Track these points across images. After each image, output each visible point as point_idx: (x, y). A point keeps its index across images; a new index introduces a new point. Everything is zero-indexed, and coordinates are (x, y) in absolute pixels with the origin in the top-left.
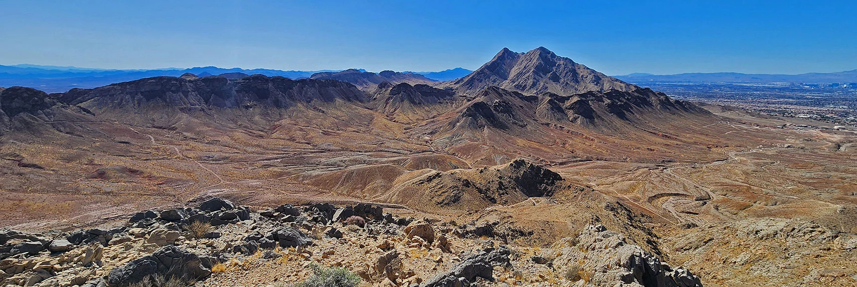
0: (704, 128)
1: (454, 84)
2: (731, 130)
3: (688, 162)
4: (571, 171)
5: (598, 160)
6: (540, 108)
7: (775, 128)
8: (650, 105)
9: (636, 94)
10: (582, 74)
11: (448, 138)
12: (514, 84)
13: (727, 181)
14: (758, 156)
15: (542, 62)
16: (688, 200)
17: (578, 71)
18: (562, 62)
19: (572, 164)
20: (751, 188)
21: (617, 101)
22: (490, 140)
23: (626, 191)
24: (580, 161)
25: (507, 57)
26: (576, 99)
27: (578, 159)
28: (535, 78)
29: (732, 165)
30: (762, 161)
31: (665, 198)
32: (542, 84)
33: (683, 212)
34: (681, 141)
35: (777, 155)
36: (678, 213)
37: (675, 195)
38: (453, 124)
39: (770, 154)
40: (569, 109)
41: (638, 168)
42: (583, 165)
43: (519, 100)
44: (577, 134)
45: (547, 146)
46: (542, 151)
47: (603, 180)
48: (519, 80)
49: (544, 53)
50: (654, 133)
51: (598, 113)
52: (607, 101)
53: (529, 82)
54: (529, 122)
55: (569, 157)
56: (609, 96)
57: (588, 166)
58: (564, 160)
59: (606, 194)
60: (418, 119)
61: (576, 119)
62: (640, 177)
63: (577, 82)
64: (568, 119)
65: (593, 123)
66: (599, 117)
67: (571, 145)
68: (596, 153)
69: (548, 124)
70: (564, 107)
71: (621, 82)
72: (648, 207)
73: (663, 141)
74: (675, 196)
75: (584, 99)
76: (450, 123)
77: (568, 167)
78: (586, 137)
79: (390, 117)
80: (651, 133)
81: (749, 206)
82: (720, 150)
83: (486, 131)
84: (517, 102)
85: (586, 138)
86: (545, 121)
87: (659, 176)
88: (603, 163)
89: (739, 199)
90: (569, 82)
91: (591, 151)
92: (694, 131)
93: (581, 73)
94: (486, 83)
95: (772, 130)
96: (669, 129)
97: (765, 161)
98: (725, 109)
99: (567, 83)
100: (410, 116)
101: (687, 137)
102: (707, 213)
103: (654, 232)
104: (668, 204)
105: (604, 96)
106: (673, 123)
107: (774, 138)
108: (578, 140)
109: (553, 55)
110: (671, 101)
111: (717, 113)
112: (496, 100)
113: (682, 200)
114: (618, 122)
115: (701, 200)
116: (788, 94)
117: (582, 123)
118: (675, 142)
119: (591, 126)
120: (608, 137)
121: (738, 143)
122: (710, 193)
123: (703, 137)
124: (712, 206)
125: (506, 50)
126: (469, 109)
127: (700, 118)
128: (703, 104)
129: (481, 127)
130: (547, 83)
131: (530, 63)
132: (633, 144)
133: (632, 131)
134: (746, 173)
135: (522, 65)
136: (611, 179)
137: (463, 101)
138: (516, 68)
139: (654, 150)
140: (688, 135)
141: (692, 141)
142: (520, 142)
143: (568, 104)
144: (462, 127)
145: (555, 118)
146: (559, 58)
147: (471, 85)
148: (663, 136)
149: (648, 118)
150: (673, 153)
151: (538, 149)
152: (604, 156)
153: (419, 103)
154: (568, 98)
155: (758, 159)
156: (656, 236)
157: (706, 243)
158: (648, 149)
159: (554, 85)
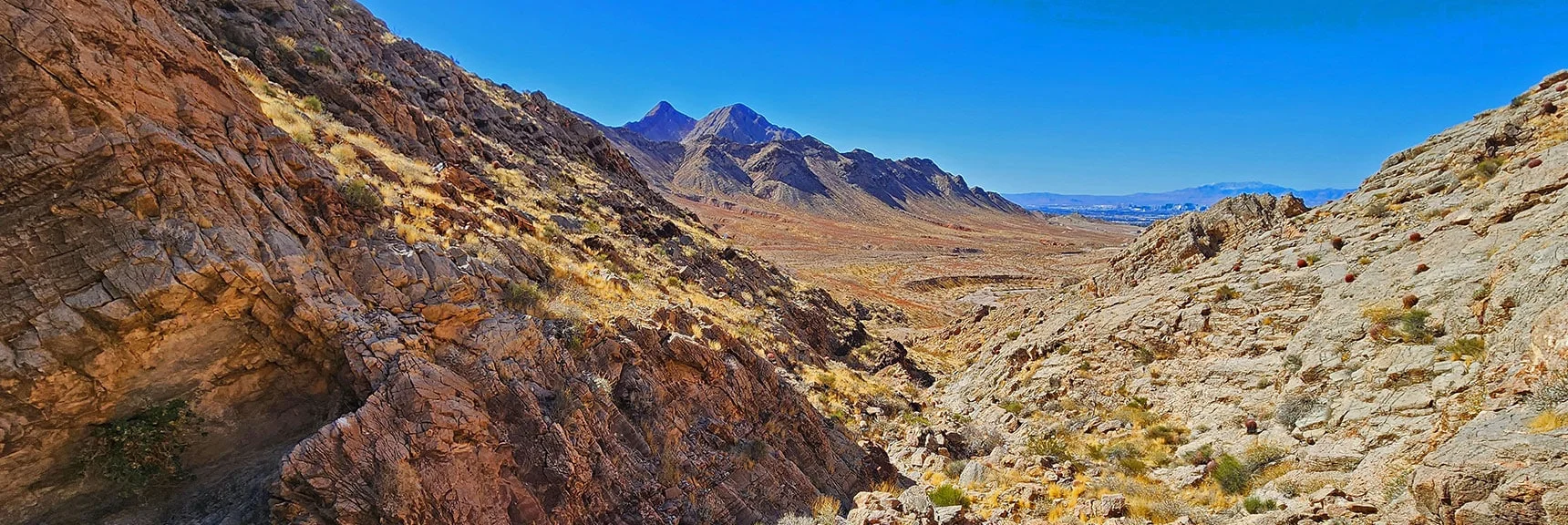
6: (685, 169)
8: (933, 188)
9: (906, 166)
15: (734, 125)
18: (777, 133)
25: (664, 117)
26: (772, 148)
40: (757, 170)
44: (764, 216)
49: (743, 113)
50: (938, 224)
52: (845, 160)
64: (752, 191)
65: (809, 198)
66: (825, 188)
70: (744, 169)
75: (792, 152)
80: (934, 223)
106: (973, 216)
108: (759, 221)
110: (969, 187)
114: (864, 200)
118: (980, 234)
133: (894, 217)
143: (755, 160)
146: (776, 128)
148: (956, 228)
149: (926, 207)
158: (924, 237)
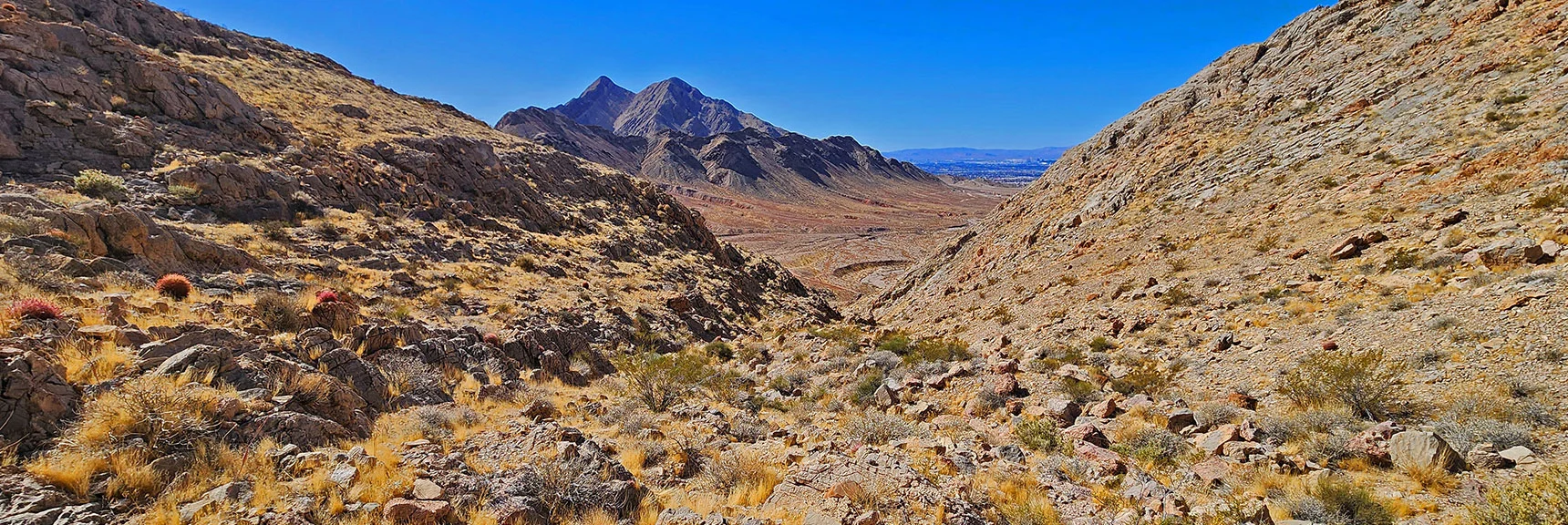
0: (930, 195)
3: (909, 230)
5: (751, 233)
8: (855, 164)
9: (830, 144)
15: (674, 102)
17: (742, 122)
18: (712, 106)
21: (799, 151)
25: (606, 93)
26: (723, 141)
31: (868, 270)
34: (899, 209)
37: (887, 263)
40: (709, 159)
41: (827, 238)
44: (720, 201)
49: (679, 86)
50: (859, 200)
51: (764, 165)
52: (781, 148)
56: (785, 141)
61: (720, 177)
62: (827, 248)
64: (707, 178)
65: (753, 182)
66: (766, 173)
68: (750, 225)
70: (698, 158)
72: (832, 281)
73: (872, 208)
74: (887, 265)
75: (737, 142)
78: (738, 205)
80: (854, 199)
82: (955, 217)
87: (860, 246)
91: (740, 222)
92: (919, 199)
93: (747, 124)
96: (882, 196)
98: (958, 179)
104: (873, 278)
105: (775, 142)
106: (888, 189)
108: (720, 208)
109: (698, 94)
110: (885, 159)
113: (899, 270)
114: (799, 182)
117: (734, 184)
118: (892, 210)
119: (750, 189)
120: (778, 204)
123: (932, 205)
125: (605, 81)
131: (651, 103)
132: (822, 212)
133: (821, 196)
135: (637, 108)
138: (627, 113)
139: (855, 218)
140: (910, 204)
141: (917, 209)
143: (706, 149)
145: (679, 176)
146: (710, 100)
148: (872, 203)
149: (849, 182)
150: (886, 222)
152: (765, 228)
154: (707, 140)
158: (847, 217)
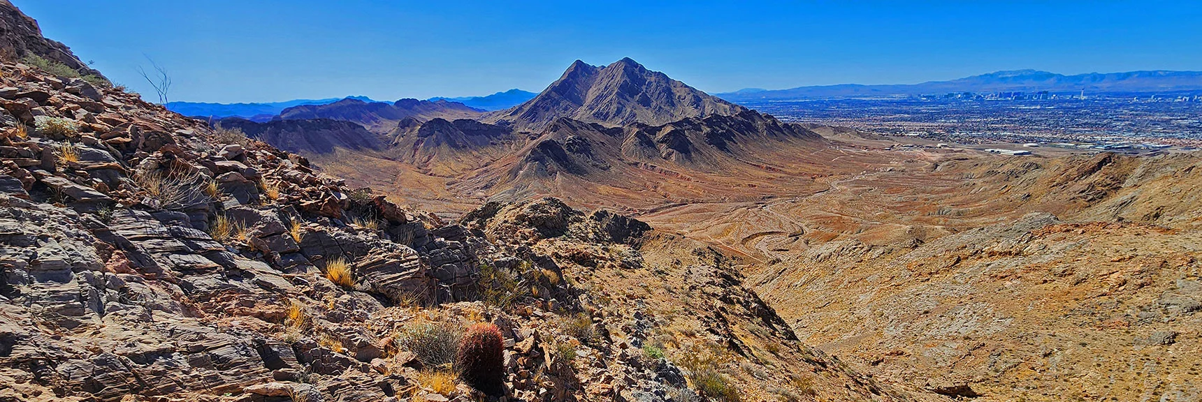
0: (811, 156)
1: (511, 115)
2: (838, 156)
3: (789, 196)
4: (662, 219)
5: (693, 203)
6: (626, 144)
7: (882, 150)
8: (755, 130)
9: (740, 118)
10: (678, 94)
11: (509, 192)
12: (593, 112)
13: (822, 213)
14: (858, 183)
15: (628, 80)
16: (782, 237)
17: (674, 90)
18: (653, 79)
19: (664, 211)
20: (841, 218)
21: (718, 129)
22: (564, 189)
23: (722, 235)
24: (674, 206)
25: (581, 71)
26: (669, 129)
27: (672, 204)
28: (619, 103)
29: (831, 195)
30: (861, 188)
31: (759, 238)
32: (629, 110)
33: (775, 250)
34: (785, 173)
35: (877, 180)
36: (769, 252)
37: (770, 233)
38: (514, 173)
39: (871, 180)
40: (662, 142)
41: (737, 208)
42: (676, 210)
43: (599, 134)
44: (670, 174)
45: (635, 192)
46: (629, 198)
47: (697, 225)
48: (599, 106)
49: (629, 65)
50: (758, 166)
51: (696, 145)
52: (706, 130)
53: (612, 107)
54: (613, 162)
55: (661, 203)
56: (709, 122)
57: (681, 211)
58: (656, 207)
59: (697, 240)
60: (464, 169)
61: (669, 154)
62: (737, 219)
63: (673, 105)
64: (661, 155)
65: (689, 158)
66: (697, 150)
67: (664, 188)
68: (692, 195)
69: (636, 164)
70: (655, 141)
71: (726, 103)
72: (741, 249)
73: (766, 174)
75: (679, 128)
76: (510, 172)
77: (663, 213)
78: (682, 176)
79: (423, 168)
80: (755, 165)
81: (836, 236)
82: (823, 180)
83: (559, 178)
84: (597, 136)
85: (682, 178)
86: (632, 160)
87: (756, 215)
88: (699, 206)
89: (829, 231)
90: (662, 106)
91: (686, 193)
92: (801, 160)
93: (678, 92)
94: (555, 112)
95: (880, 152)
96: (775, 159)
97: (864, 188)
98: (838, 130)
99: (660, 107)
100: (453, 165)
101: (792, 167)
102: (797, 247)
103: (742, 273)
104: (762, 245)
105: (702, 124)
107: (879, 162)
108: (672, 181)
109: (642, 69)
110: (779, 124)
111: (828, 135)
112: (569, 137)
113: (776, 238)
114: (718, 155)
115: (794, 236)
116: (904, 108)
117: (678, 159)
118: (779, 175)
119: (688, 163)
120: (706, 174)
121: (842, 171)
122: (805, 228)
123: (809, 166)
124: (803, 240)
125: (579, 63)
126: (534, 151)
127: (809, 143)
128: (814, 126)
129: (552, 173)
130: (635, 109)
131: (613, 80)
132: (733, 180)
133: (733, 165)
134: (842, 203)
135: (602, 84)
136: (706, 223)
137: (525, 139)
138: (595, 89)
139: (755, 186)
140: (794, 166)
141: (797, 172)
142: (603, 189)
143: (660, 135)
144: (527, 175)
145: (645, 155)
146: (650, 73)
147: (534, 116)
148: (767, 168)
149: (752, 148)
151: (625, 196)
152: (701, 197)
153: (464, 147)
154: (659, 129)
155: (856, 187)
156: (742, 276)
157: (780, 273)
158: (749, 185)
159: (645, 110)
